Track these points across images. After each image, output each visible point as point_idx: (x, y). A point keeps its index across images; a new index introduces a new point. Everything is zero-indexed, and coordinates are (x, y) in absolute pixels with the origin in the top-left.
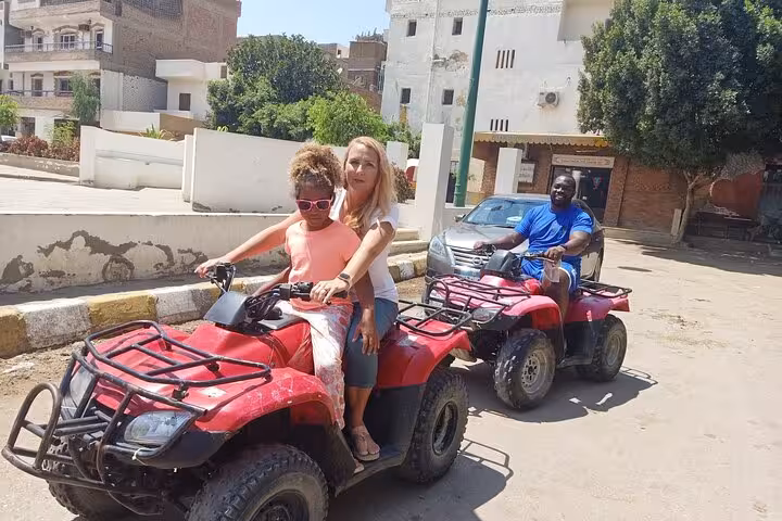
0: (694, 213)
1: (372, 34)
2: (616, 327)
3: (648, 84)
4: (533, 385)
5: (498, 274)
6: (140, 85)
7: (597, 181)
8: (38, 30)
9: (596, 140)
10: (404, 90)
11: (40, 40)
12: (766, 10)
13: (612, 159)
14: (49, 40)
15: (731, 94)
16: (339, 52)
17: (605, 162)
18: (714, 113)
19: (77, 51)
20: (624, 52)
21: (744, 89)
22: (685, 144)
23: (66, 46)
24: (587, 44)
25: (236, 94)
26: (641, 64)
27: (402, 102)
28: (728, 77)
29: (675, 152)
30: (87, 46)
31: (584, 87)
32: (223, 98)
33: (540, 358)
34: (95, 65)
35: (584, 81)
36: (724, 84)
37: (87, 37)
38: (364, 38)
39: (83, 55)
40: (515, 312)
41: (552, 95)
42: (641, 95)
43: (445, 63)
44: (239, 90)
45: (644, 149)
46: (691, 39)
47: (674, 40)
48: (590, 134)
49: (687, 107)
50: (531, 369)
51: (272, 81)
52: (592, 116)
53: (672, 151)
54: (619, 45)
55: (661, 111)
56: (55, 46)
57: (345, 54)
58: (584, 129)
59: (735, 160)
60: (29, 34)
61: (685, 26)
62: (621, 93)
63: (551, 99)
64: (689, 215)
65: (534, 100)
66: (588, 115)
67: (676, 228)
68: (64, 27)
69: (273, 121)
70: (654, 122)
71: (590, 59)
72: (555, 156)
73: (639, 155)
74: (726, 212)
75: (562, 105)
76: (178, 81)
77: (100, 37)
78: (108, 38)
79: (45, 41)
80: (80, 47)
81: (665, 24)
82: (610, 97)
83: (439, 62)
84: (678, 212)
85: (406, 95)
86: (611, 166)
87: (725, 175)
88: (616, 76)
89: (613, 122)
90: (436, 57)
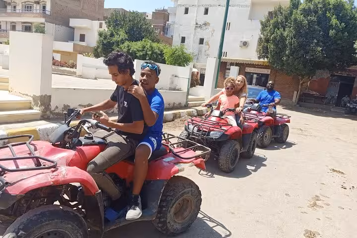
0: (301, 93)
1: (162, 9)
2: (287, 127)
3: (287, 42)
4: (266, 141)
5: (256, 110)
6: (62, 29)
7: (263, 79)
8: (14, 2)
9: (264, 62)
10: (183, 37)
11: (15, 7)
12: (334, 16)
13: (270, 70)
14: (19, 8)
15: (320, 49)
16: (147, 16)
17: (267, 71)
18: (312, 55)
19: (33, 13)
20: (278, 29)
21: (324, 46)
22: (301, 66)
23: (28, 10)
24: (262, 23)
25: (110, 37)
26: (285, 34)
27: (182, 42)
28: (318, 42)
29: (297, 69)
30: (38, 11)
31: (261, 41)
32: (105, 38)
33: (268, 133)
34: (43, 20)
35: (260, 39)
36: (317, 44)
37: (38, 7)
38: (159, 11)
39: (37, 15)
40: (263, 120)
41: (246, 42)
42: (285, 46)
43: (200, 27)
44: (112, 35)
45: (285, 68)
46: (305, 26)
47: (298, 25)
48: (262, 60)
49: (302, 52)
50: (266, 137)
51: (126, 31)
52: (263, 53)
53: (295, 69)
54: (276, 26)
55: (292, 53)
56: (22, 10)
57: (150, 17)
58: (259, 58)
59: (318, 72)
60: (9, 4)
61: (303, 21)
62: (276, 45)
63: (245, 44)
64: (300, 94)
65: (238, 44)
66: (262, 52)
67: (295, 98)
68: (27, 2)
69: (129, 50)
70: (289, 57)
71: (263, 29)
72: (246, 68)
73: (282, 70)
74: (314, 93)
75: (249, 47)
76: (80, 28)
77: (44, 7)
78: (48, 8)
79: (17, 8)
80: (35, 11)
81: (296, 20)
82: (272, 46)
83: (198, 26)
84: (296, 92)
85: (183, 40)
86: (269, 73)
87: (315, 78)
88: (275, 38)
89: (273, 56)
90: (197, 24)
